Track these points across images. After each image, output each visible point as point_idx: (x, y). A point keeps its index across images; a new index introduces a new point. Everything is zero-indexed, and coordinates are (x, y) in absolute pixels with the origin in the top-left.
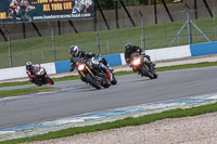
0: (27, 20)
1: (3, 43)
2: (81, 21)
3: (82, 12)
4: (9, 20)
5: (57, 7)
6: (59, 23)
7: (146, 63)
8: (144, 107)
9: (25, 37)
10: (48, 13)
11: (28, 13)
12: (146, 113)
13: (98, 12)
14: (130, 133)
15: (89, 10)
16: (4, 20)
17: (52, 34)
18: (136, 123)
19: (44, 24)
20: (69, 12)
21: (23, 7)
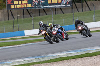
0: (41, 8)
1: (30, 18)
2: (66, 8)
3: (66, 4)
4: (33, 7)
5: (55, 2)
6: (56, 9)
7: (84, 29)
8: (95, 48)
9: (40, 16)
10: (51, 5)
11: (42, 5)
12: (96, 51)
13: (74, 4)
14: (88, 60)
15: (69, 3)
16: (30, 8)
17: (52, 14)
18: (91, 55)
19: (49, 10)
20: (60, 4)
21: (39, 2)
